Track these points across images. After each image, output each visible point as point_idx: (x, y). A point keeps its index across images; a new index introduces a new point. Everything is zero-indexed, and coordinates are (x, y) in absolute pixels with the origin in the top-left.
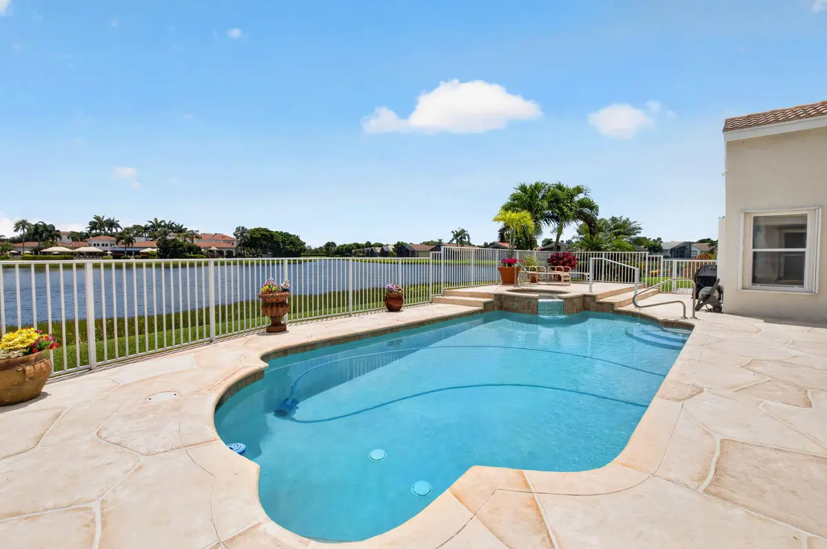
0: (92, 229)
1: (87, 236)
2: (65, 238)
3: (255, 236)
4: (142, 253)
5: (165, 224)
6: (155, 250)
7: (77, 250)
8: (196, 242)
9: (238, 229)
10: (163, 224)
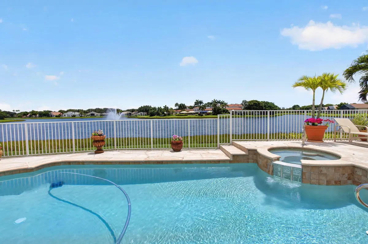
0: (195, 104)
1: (194, 107)
2: (187, 108)
3: (251, 104)
4: (207, 113)
5: (217, 101)
6: (211, 112)
7: (189, 112)
8: (227, 108)
9: (243, 101)
10: (216, 101)
